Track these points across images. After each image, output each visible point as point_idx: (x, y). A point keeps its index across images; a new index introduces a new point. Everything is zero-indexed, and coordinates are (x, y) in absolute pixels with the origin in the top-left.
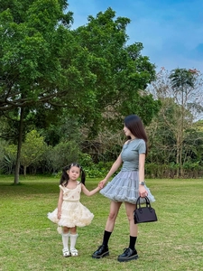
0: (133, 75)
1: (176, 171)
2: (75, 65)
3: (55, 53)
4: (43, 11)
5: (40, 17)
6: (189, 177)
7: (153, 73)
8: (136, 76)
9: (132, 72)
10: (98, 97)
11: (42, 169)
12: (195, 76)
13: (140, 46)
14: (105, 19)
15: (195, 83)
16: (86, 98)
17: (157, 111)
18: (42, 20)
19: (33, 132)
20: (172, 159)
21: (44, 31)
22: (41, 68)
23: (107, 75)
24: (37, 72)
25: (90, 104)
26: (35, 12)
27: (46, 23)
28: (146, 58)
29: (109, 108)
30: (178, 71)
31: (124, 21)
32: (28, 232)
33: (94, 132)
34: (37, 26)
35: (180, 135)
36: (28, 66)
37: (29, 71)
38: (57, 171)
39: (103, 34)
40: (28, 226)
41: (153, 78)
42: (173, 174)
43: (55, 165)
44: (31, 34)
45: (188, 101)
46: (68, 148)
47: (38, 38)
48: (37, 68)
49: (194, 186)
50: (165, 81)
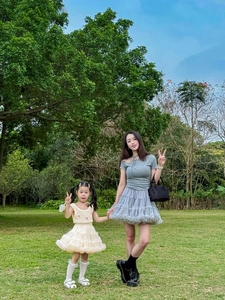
0: (137, 83)
1: (186, 201)
2: (70, 71)
3: (47, 56)
4: (33, 8)
5: (31, 16)
6: (201, 208)
7: (160, 82)
8: (141, 85)
9: (136, 80)
10: (97, 108)
11: (26, 197)
12: (206, 90)
13: (143, 49)
14: (104, 20)
15: (206, 97)
16: (83, 110)
17: (165, 126)
18: (32, 19)
19: (17, 153)
20: (180, 187)
21: (34, 31)
22: (30, 73)
23: (108, 83)
24: (26, 78)
25: (88, 117)
26: (24, 9)
27: (37, 22)
28: (152, 65)
29: (109, 123)
30: (187, 84)
31: (126, 24)
32: (11, 272)
33: (90, 152)
34: (27, 25)
35: (189, 158)
36: (15, 70)
37: (15, 76)
38: (43, 201)
39: (102, 36)
40: (11, 265)
41: (161, 88)
42: (182, 205)
43: (41, 194)
44: (19, 34)
45: (199, 119)
46: (58, 172)
47: (28, 38)
48: (25, 74)
49: (208, 218)
50: (172, 96)
